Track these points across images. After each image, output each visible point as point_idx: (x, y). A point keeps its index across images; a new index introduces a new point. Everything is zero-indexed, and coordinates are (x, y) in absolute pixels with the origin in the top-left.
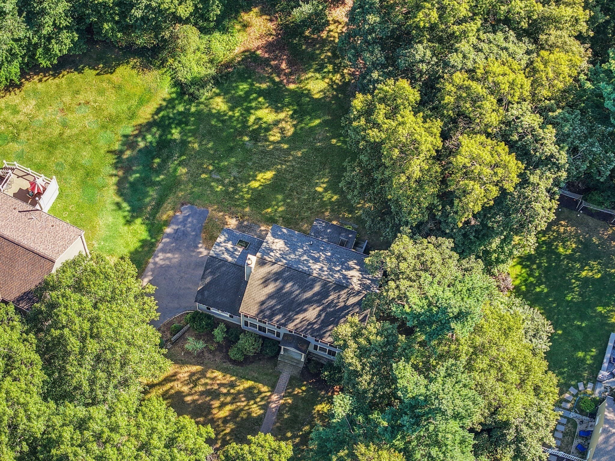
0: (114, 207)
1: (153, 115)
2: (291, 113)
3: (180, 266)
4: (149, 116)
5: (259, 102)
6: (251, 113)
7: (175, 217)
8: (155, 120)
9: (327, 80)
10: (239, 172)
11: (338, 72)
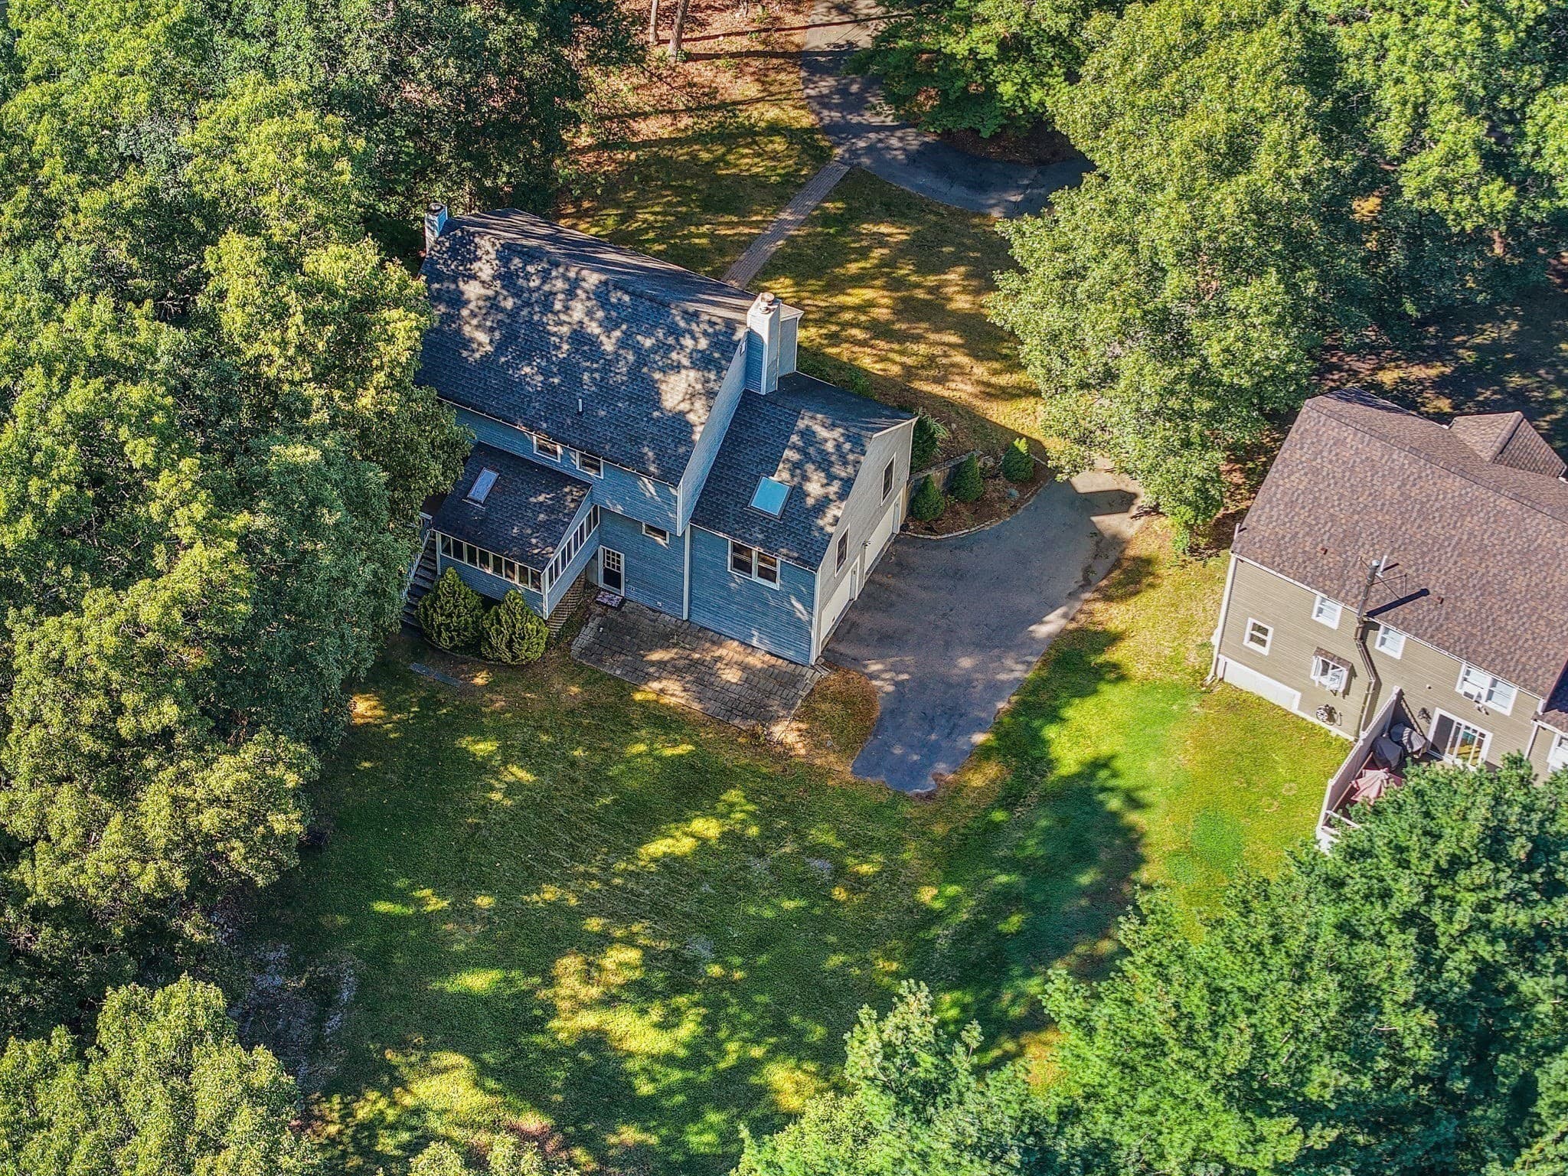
0: (1143, 795)
1: (1020, 1053)
2: (555, 1024)
3: (947, 645)
4: (1032, 1051)
5: (653, 1080)
6: (687, 1046)
7: (958, 768)
8: (1015, 1035)
9: (408, 1101)
10: (745, 868)
11: (362, 1126)
